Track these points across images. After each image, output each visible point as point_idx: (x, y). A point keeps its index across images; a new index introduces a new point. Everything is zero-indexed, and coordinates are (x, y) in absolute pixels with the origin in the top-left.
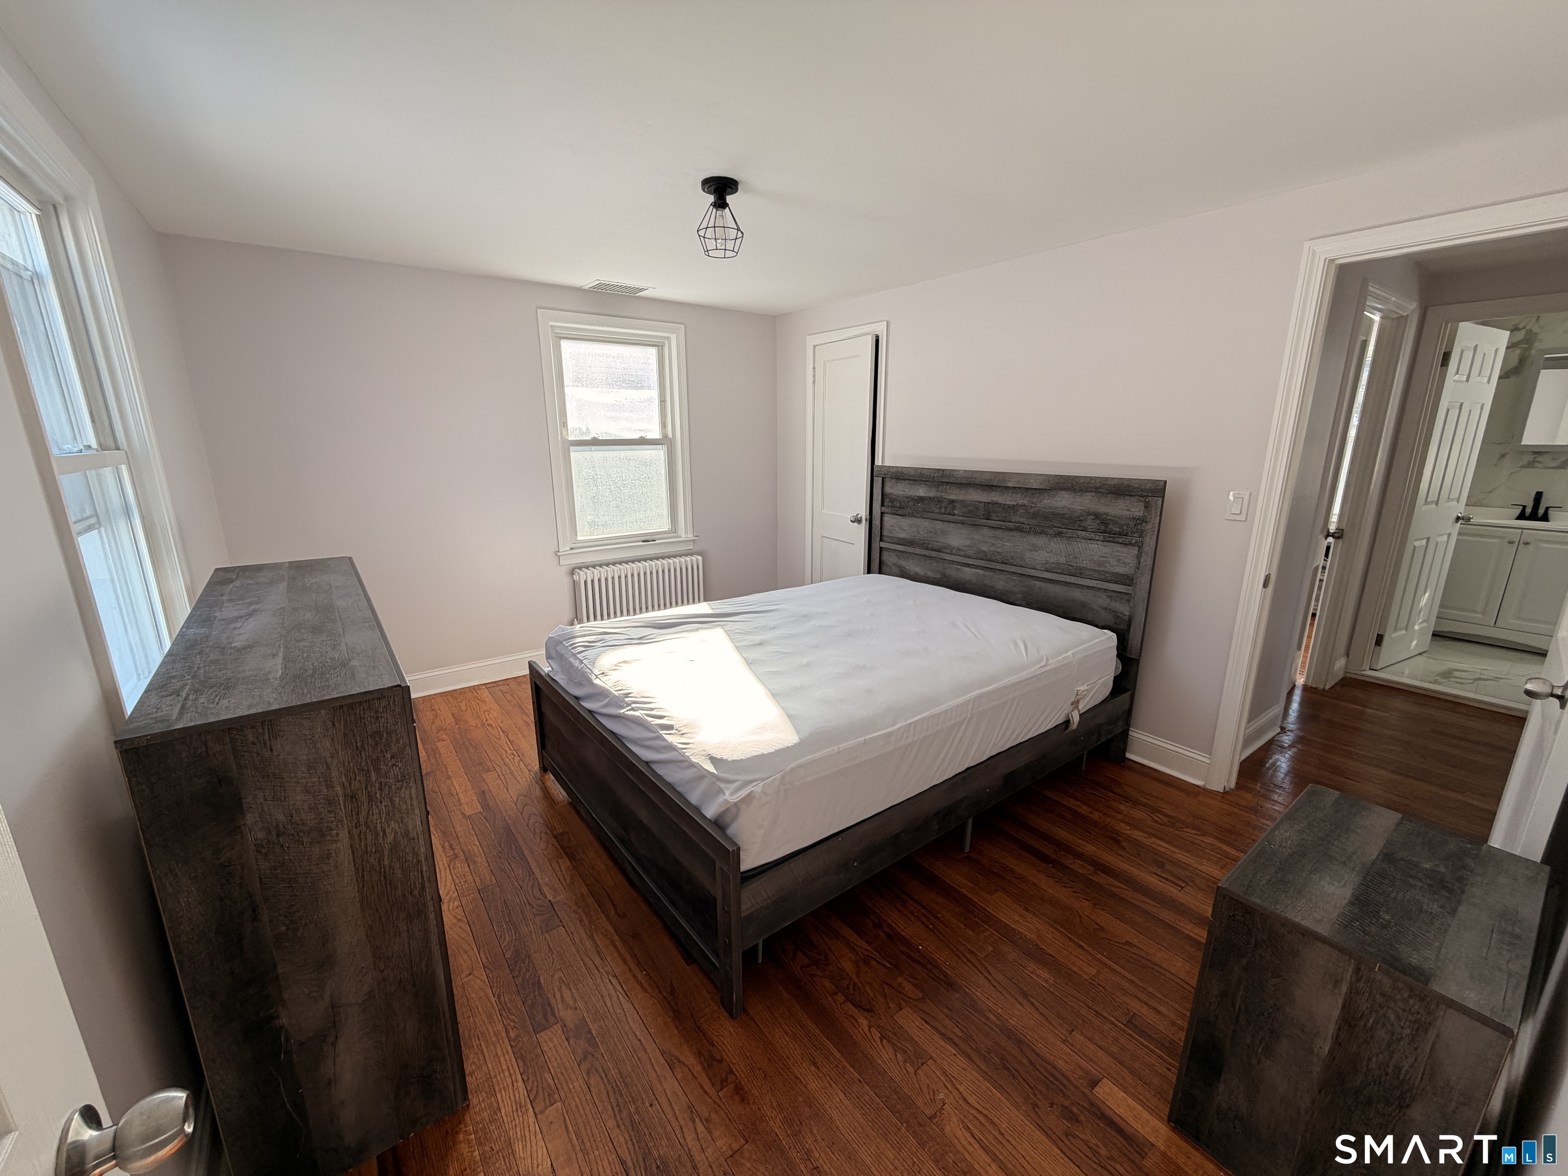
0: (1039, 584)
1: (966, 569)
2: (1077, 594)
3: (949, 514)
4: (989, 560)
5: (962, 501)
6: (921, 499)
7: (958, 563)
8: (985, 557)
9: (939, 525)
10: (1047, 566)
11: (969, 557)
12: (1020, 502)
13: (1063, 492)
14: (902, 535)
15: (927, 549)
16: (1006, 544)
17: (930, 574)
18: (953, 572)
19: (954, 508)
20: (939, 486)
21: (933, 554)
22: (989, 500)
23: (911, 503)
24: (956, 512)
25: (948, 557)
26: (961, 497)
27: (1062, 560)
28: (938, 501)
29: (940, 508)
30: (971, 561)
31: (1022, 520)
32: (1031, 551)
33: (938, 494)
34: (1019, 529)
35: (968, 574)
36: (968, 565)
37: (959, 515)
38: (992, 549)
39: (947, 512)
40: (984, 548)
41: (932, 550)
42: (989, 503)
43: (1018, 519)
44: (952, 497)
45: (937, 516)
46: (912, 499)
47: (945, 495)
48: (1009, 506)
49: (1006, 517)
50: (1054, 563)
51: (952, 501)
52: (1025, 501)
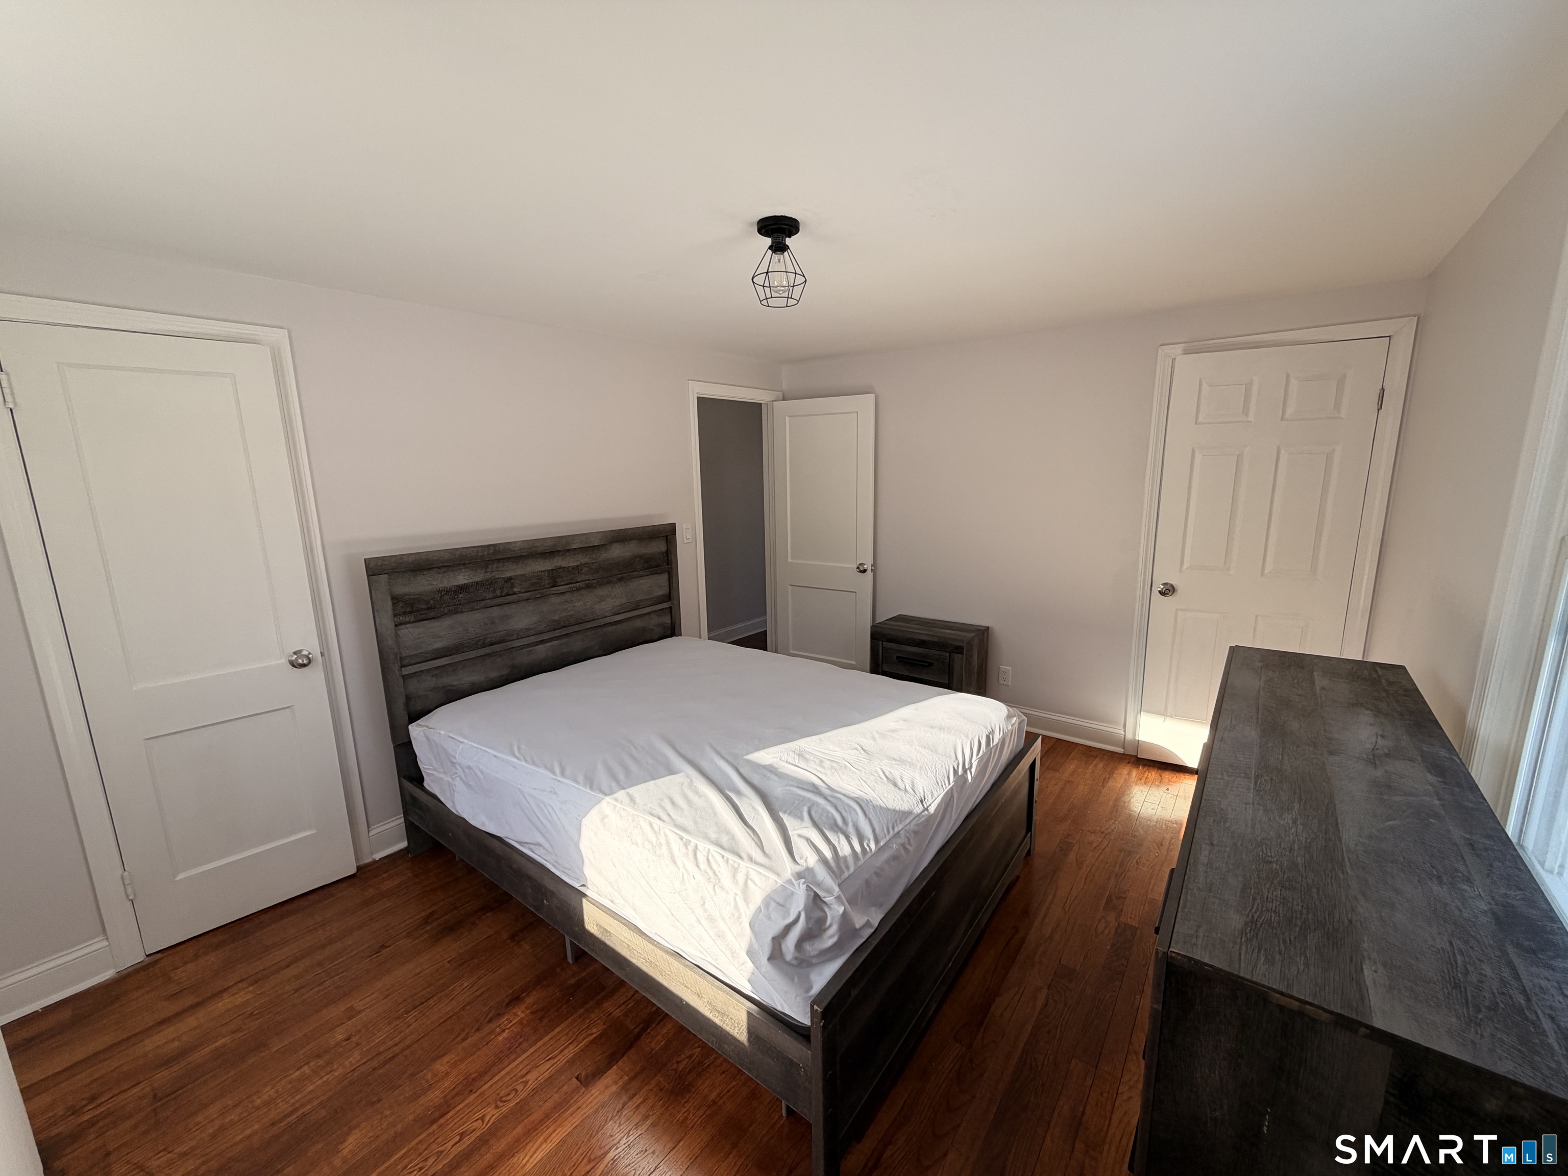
0: (610, 629)
1: (540, 648)
2: (639, 624)
3: (508, 595)
4: (564, 627)
5: (521, 575)
6: (462, 588)
7: (529, 645)
8: (557, 626)
9: (496, 612)
10: (614, 610)
11: (542, 633)
12: (583, 561)
13: (616, 544)
14: (438, 645)
15: (484, 646)
16: (576, 604)
17: (493, 675)
18: (524, 659)
19: (513, 586)
20: (487, 567)
21: (497, 648)
22: (552, 567)
23: (446, 597)
24: (515, 590)
25: (517, 643)
26: (519, 572)
27: (624, 600)
28: (490, 583)
29: (494, 591)
30: (545, 637)
31: (587, 577)
32: (599, 602)
33: (489, 575)
34: (588, 587)
35: (542, 652)
36: (542, 642)
37: (520, 593)
38: (564, 614)
39: (504, 593)
40: (556, 618)
41: (492, 644)
42: (552, 570)
43: (584, 577)
44: (508, 574)
45: (489, 602)
46: (448, 591)
47: (498, 575)
48: (573, 568)
49: (572, 579)
50: (619, 606)
51: (509, 579)
52: (587, 560)
